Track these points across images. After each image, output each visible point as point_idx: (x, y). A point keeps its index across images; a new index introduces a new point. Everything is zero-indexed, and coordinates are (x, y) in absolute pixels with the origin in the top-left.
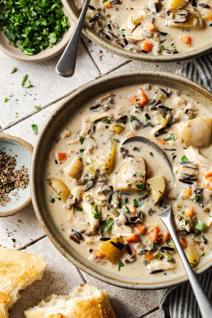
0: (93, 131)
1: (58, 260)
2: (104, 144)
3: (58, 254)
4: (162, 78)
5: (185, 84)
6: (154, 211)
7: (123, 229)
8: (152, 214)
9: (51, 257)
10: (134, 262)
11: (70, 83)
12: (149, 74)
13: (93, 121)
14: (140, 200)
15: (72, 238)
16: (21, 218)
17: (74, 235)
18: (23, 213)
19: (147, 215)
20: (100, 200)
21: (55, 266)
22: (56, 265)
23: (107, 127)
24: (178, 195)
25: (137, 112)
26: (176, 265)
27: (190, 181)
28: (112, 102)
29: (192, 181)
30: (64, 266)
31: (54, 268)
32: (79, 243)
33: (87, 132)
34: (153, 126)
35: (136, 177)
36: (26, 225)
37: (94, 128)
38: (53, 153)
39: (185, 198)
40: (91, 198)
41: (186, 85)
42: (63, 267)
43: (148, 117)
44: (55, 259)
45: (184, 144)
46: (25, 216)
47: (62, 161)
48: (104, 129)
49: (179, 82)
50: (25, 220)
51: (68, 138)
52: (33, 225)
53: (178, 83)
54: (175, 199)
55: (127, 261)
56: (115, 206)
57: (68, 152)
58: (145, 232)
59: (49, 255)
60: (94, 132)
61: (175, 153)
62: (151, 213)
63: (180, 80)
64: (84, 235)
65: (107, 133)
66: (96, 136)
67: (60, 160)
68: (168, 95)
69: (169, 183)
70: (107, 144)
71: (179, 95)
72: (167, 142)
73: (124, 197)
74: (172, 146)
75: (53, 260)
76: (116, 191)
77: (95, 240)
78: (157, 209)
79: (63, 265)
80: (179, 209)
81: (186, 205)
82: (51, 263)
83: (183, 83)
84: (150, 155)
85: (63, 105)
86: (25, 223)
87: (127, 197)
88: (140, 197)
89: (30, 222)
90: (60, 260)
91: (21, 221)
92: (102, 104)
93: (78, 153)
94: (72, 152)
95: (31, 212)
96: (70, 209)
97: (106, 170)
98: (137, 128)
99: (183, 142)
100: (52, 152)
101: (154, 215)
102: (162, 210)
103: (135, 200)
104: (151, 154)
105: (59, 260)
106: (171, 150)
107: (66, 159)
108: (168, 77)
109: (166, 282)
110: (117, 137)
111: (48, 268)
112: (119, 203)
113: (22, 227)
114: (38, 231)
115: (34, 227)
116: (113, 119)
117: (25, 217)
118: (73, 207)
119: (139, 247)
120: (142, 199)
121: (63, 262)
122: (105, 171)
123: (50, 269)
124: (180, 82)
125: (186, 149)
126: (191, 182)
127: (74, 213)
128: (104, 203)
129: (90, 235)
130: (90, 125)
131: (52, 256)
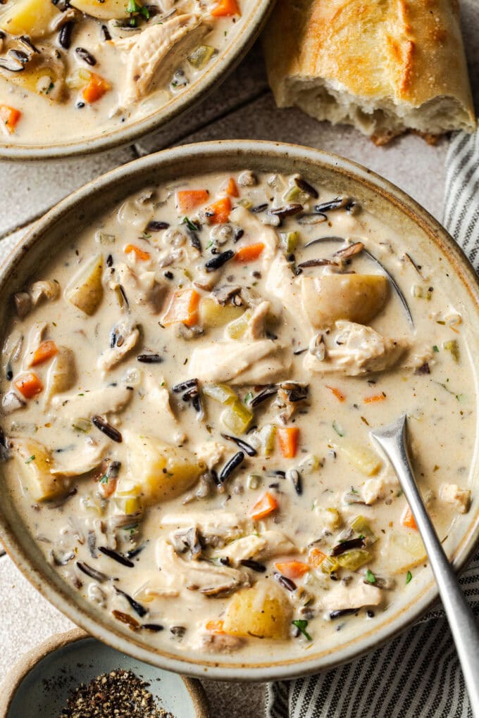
4: (295, 162)
5: (350, 178)
11: (62, 179)
12: (263, 152)
30: (51, 625)
41: (352, 182)
42: (49, 627)
49: (336, 172)
53: (333, 176)
63: (338, 168)
79: (49, 624)
83: (346, 176)
85: (49, 221)
108: (310, 160)
109: (288, 663)
124: (339, 172)
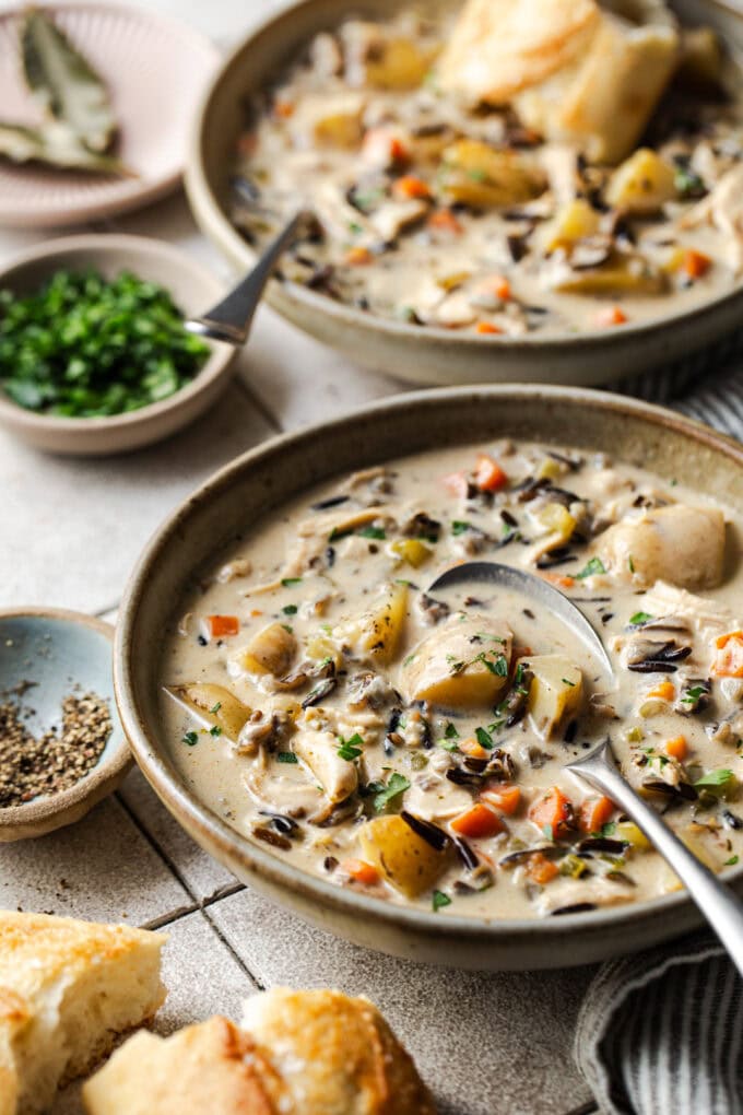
0: (325, 560)
1: (206, 988)
2: (365, 592)
3: (205, 972)
4: (550, 407)
5: (625, 416)
6: (549, 754)
7: (441, 798)
8: (543, 764)
9: (178, 981)
10: (488, 891)
13: (326, 535)
14: (496, 728)
15: (261, 833)
16: (70, 876)
17: (269, 824)
18: (78, 863)
19: (523, 768)
20: (357, 724)
21: (195, 1006)
22: (199, 1002)
23: (373, 550)
24: (628, 709)
25: (471, 510)
26: (637, 891)
27: (667, 663)
28: (387, 489)
29: (672, 664)
31: (190, 1012)
32: (285, 846)
33: (306, 563)
34: (527, 543)
35: (481, 643)
36: (90, 894)
37: (332, 554)
38: (190, 618)
39: (653, 712)
40: (326, 719)
41: (629, 420)
43: (509, 519)
44: (194, 985)
45: (636, 576)
46: (87, 870)
47: (223, 638)
48: (362, 555)
49: (606, 412)
50: (85, 881)
51: (243, 582)
52: (114, 894)
54: (617, 719)
55: (463, 889)
56: (411, 739)
57: (243, 614)
58: (519, 808)
59: (172, 974)
60: (332, 563)
61: (609, 607)
62: (539, 762)
64: (303, 825)
65: (375, 567)
66: (340, 573)
67: (216, 633)
68: (575, 468)
69: (596, 683)
70: (375, 591)
71: (609, 465)
72: (577, 582)
73: (440, 722)
74: (596, 590)
75: (188, 990)
76: (413, 704)
77: (342, 838)
78: (557, 749)
80: (635, 744)
81: (657, 730)
82: (181, 999)
83: (620, 413)
84: (524, 617)
86: (86, 889)
87: (452, 720)
88: (496, 721)
89: (104, 887)
90: (214, 986)
91: (73, 883)
92: (354, 495)
93: (276, 616)
94: (256, 614)
95: (107, 860)
96: (253, 754)
97: (375, 647)
98: (475, 548)
99: (633, 569)
100: (188, 615)
101: (549, 766)
102: (575, 754)
103: (479, 731)
104: (528, 613)
105: (211, 989)
106: (594, 600)
107: (237, 633)
110: (408, 575)
111: (170, 1011)
112: (423, 729)
113: (75, 901)
114: (134, 911)
115: (118, 899)
116: (391, 526)
117: (85, 874)
118: (264, 746)
119: (502, 845)
120: (503, 727)
121: (224, 993)
122: (372, 651)
123: (175, 1014)
124: (609, 410)
125: (642, 593)
126: (669, 666)
127: (267, 766)
128: (374, 734)
129: (323, 823)
130: (315, 546)
131: (183, 977)
